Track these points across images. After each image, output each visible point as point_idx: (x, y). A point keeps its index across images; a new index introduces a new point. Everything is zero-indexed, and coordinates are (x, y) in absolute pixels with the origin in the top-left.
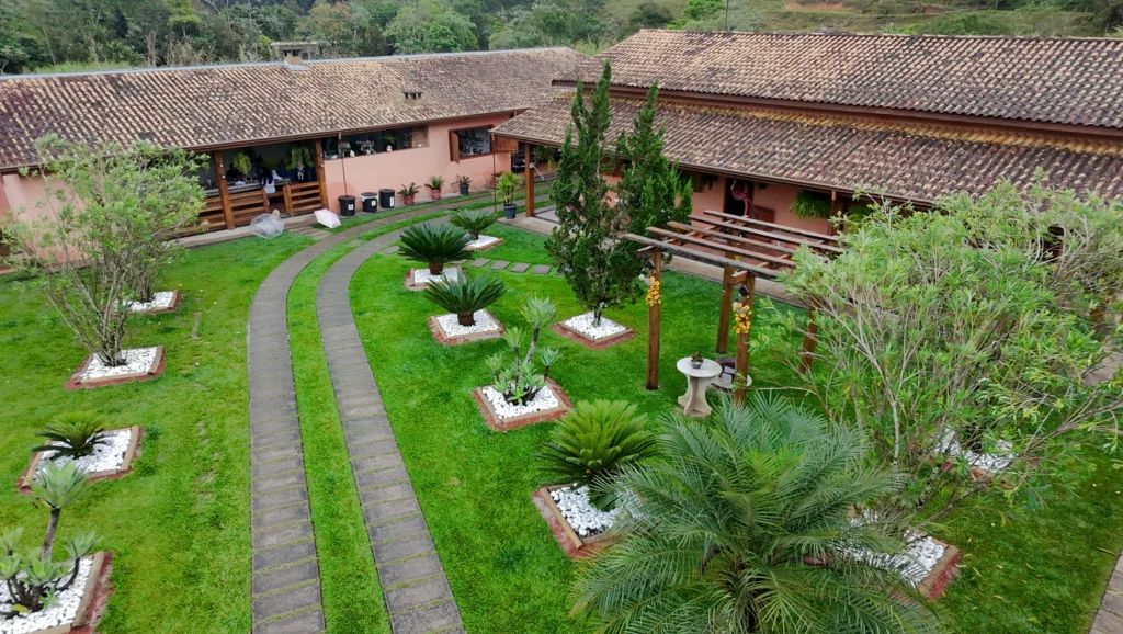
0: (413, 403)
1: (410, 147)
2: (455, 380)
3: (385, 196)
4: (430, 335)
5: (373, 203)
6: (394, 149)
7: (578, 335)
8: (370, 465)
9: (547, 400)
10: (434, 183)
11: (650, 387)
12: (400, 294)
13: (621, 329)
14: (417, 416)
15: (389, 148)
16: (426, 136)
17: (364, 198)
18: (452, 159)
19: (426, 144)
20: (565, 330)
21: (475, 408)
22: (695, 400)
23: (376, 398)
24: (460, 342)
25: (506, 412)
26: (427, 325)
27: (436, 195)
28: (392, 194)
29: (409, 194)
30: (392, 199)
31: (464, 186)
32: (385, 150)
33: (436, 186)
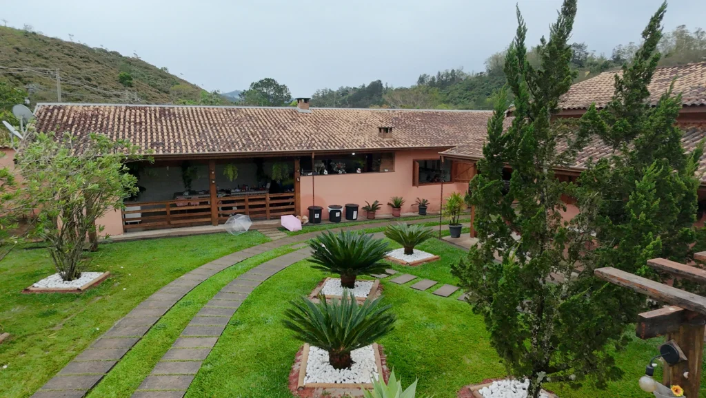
1: (378, 171)
3: (350, 209)
5: (338, 215)
6: (363, 171)
10: (396, 202)
12: (299, 307)
15: (359, 170)
16: (392, 163)
17: (330, 209)
18: (414, 184)
19: (392, 170)
24: (318, 395)
27: (396, 212)
28: (356, 208)
29: (371, 210)
30: (355, 213)
31: (422, 208)
32: (355, 172)
33: (397, 205)
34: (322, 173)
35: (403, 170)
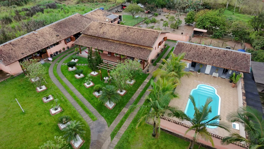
0: (78, 87)
1: (59, 44)
2: (81, 83)
3: (57, 53)
4: (76, 78)
6: (57, 45)
7: (93, 75)
8: (77, 94)
9: (92, 84)
11: (102, 80)
12: (69, 72)
13: (97, 73)
14: (79, 88)
16: (61, 42)
17: (54, 54)
18: (65, 44)
20: (91, 74)
21: (85, 86)
22: (106, 81)
23: (74, 87)
24: (80, 78)
25: (88, 86)
26: (75, 76)
29: (60, 51)
31: (68, 48)
32: (55, 46)
33: (64, 49)
34: (50, 48)
35: (63, 42)
